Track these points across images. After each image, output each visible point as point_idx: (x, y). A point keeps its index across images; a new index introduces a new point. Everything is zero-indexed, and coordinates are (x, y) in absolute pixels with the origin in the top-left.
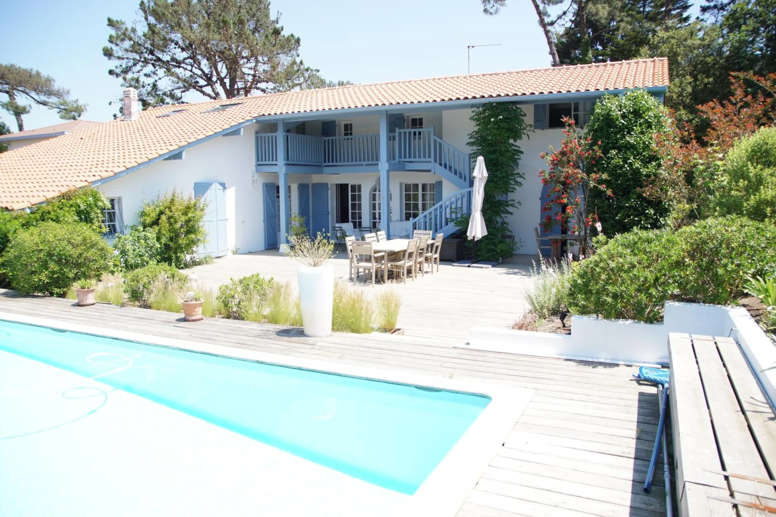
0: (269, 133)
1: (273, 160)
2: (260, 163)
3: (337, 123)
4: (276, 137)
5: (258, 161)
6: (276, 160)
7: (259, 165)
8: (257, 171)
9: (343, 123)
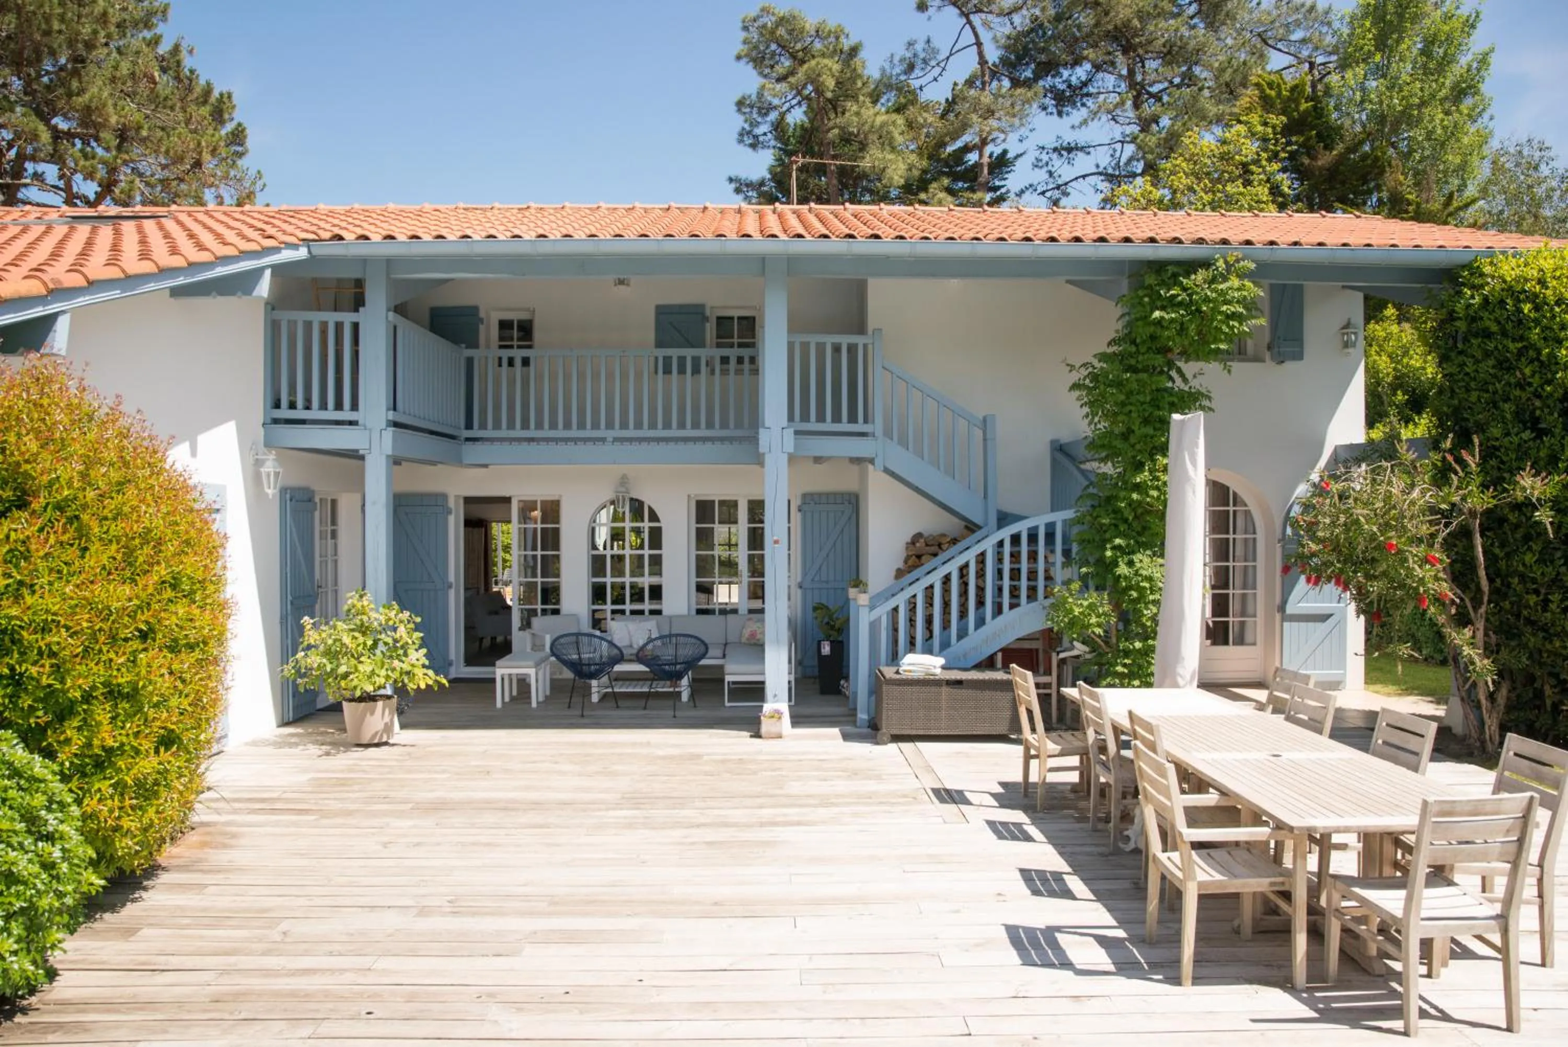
0: (310, 309)
1: (339, 406)
2: (285, 413)
3: (482, 314)
4: (356, 327)
5: (277, 405)
6: (355, 407)
7: (276, 421)
8: (268, 444)
9: (496, 317)
